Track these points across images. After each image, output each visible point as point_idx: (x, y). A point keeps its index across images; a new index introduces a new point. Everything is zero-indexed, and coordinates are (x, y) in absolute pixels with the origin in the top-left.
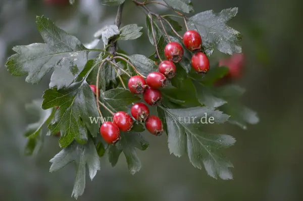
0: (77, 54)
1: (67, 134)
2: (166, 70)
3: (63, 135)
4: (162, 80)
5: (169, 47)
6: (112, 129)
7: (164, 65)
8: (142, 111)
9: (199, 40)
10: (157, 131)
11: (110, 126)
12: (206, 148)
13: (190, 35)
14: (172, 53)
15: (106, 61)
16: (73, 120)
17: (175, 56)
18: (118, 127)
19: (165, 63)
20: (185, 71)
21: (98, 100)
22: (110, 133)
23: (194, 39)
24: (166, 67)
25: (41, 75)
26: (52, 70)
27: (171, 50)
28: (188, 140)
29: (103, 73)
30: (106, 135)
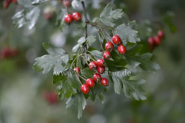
0: (64, 57)
1: (67, 93)
2: (106, 56)
3: (66, 93)
4: (103, 63)
5: (107, 45)
6: (86, 87)
7: (105, 54)
8: (97, 77)
9: (119, 39)
10: (106, 85)
11: (84, 86)
12: (132, 87)
13: (115, 38)
14: (108, 48)
15: (80, 56)
16: (69, 85)
17: (109, 49)
18: (88, 86)
19: (106, 53)
20: (117, 53)
21: (78, 75)
22: (85, 89)
23: (116, 40)
24: (106, 55)
25: (49, 70)
26: (54, 66)
27: (108, 46)
28: (123, 85)
29: (80, 61)
30: (83, 90)
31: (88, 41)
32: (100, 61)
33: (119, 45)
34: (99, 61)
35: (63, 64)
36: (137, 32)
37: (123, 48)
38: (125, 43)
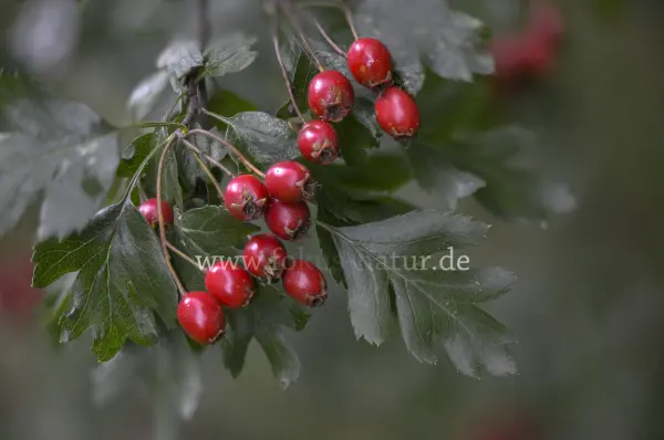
0: (93, 146)
1: (107, 332)
2: (314, 146)
3: (99, 334)
4: (300, 183)
5: (318, 85)
6: (205, 310)
7: (309, 135)
8: (267, 256)
9: (385, 58)
10: (312, 298)
11: (199, 305)
12: (443, 308)
13: (362, 52)
14: (324, 103)
16: (118, 297)
17: (332, 109)
18: (218, 302)
19: (312, 129)
21: (165, 243)
22: (200, 319)
23: (371, 61)
24: (314, 140)
25: (16, 213)
26: (40, 195)
27: (323, 93)
28: (398, 297)
30: (192, 324)
31: (213, 61)
32: (286, 176)
33: (384, 89)
34: (279, 171)
35: (91, 186)
36: (475, 23)
37: (404, 106)
38: (413, 78)
